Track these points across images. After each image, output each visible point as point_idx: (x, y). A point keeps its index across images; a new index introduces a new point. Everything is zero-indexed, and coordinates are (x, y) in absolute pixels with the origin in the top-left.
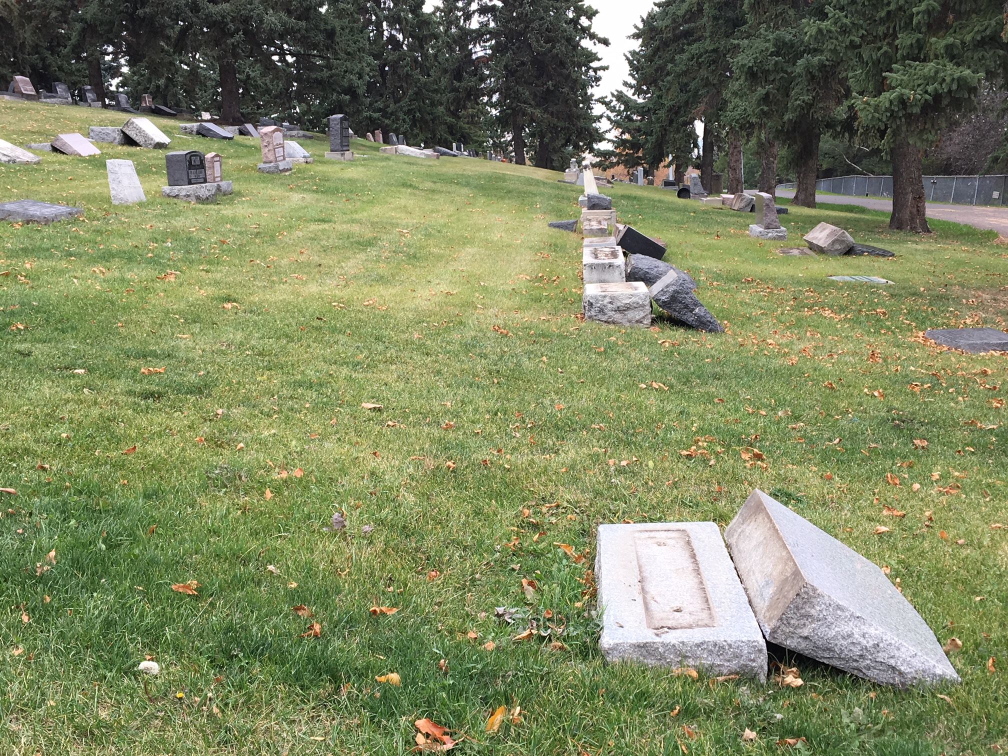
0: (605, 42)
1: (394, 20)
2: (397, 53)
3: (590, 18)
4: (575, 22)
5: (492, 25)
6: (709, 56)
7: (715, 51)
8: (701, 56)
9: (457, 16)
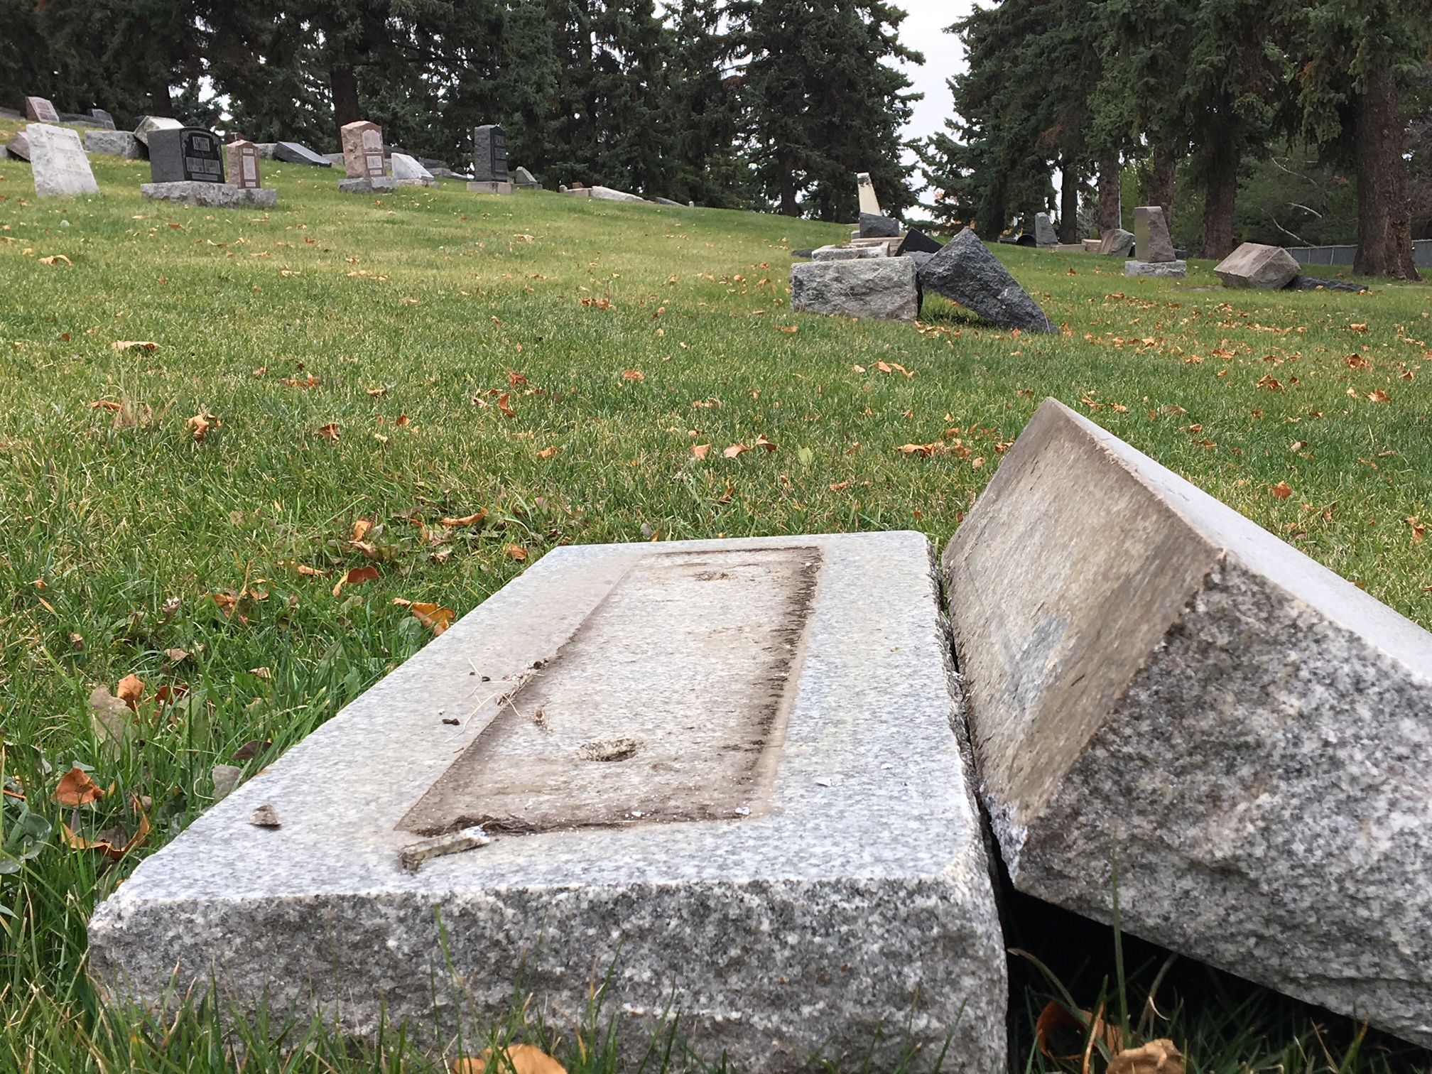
0: (918, 58)
1: (606, 28)
2: (611, 76)
3: (894, 24)
4: (874, 30)
5: (748, 29)
6: (1067, 49)
7: (1075, 41)
8: (1054, 49)
9: (696, 18)
